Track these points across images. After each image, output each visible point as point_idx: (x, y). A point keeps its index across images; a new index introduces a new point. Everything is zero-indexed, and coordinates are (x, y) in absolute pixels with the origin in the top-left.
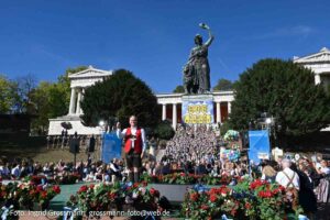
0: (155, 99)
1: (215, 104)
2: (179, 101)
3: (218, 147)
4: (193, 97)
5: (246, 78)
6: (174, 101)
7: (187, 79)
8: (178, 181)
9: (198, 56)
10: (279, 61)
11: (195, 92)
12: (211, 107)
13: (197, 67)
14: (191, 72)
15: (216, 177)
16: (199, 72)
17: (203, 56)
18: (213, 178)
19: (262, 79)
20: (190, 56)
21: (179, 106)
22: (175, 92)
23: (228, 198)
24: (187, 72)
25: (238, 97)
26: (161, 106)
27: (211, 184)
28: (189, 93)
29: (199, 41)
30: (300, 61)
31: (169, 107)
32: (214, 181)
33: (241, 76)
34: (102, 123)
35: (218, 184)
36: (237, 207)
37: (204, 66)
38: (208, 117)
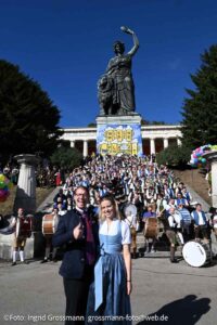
2: (91, 136)
4: (112, 119)
6: (85, 137)
7: (104, 96)
9: (120, 66)
11: (114, 113)
13: (118, 80)
14: (110, 86)
16: (120, 87)
20: (109, 66)
24: (104, 86)
28: (107, 114)
29: (122, 49)
37: (127, 79)
38: (135, 147)
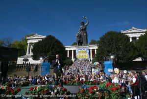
0: (64, 48)
1: (90, 50)
2: (74, 49)
3: (91, 68)
4: (81, 47)
5: (102, 39)
6: (72, 49)
7: (78, 40)
8: (74, 84)
9: (83, 30)
10: (116, 32)
11: (81, 45)
12: (88, 51)
13: (82, 35)
14: (80, 36)
15: (91, 82)
16: (83, 37)
17: (85, 30)
18: (89, 82)
19: (109, 40)
20: (79, 30)
21: (75, 51)
22: (73, 45)
23: (97, 91)
24: (78, 37)
25: (99, 47)
26: (67, 51)
27: (89, 84)
28: (79, 46)
29: (83, 24)
30: (123, 32)
31: (70, 51)
32: (90, 83)
33: (100, 38)
34: (41, 59)
35: (92, 84)
36: (101, 95)
37: (85, 34)
38: (87, 56)
